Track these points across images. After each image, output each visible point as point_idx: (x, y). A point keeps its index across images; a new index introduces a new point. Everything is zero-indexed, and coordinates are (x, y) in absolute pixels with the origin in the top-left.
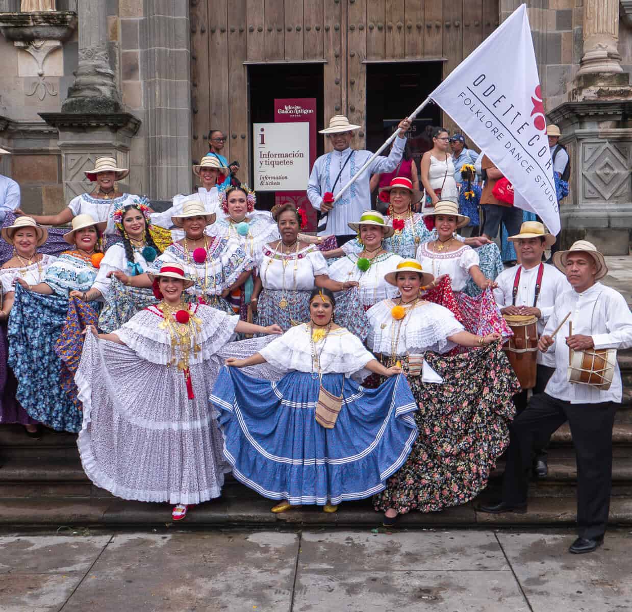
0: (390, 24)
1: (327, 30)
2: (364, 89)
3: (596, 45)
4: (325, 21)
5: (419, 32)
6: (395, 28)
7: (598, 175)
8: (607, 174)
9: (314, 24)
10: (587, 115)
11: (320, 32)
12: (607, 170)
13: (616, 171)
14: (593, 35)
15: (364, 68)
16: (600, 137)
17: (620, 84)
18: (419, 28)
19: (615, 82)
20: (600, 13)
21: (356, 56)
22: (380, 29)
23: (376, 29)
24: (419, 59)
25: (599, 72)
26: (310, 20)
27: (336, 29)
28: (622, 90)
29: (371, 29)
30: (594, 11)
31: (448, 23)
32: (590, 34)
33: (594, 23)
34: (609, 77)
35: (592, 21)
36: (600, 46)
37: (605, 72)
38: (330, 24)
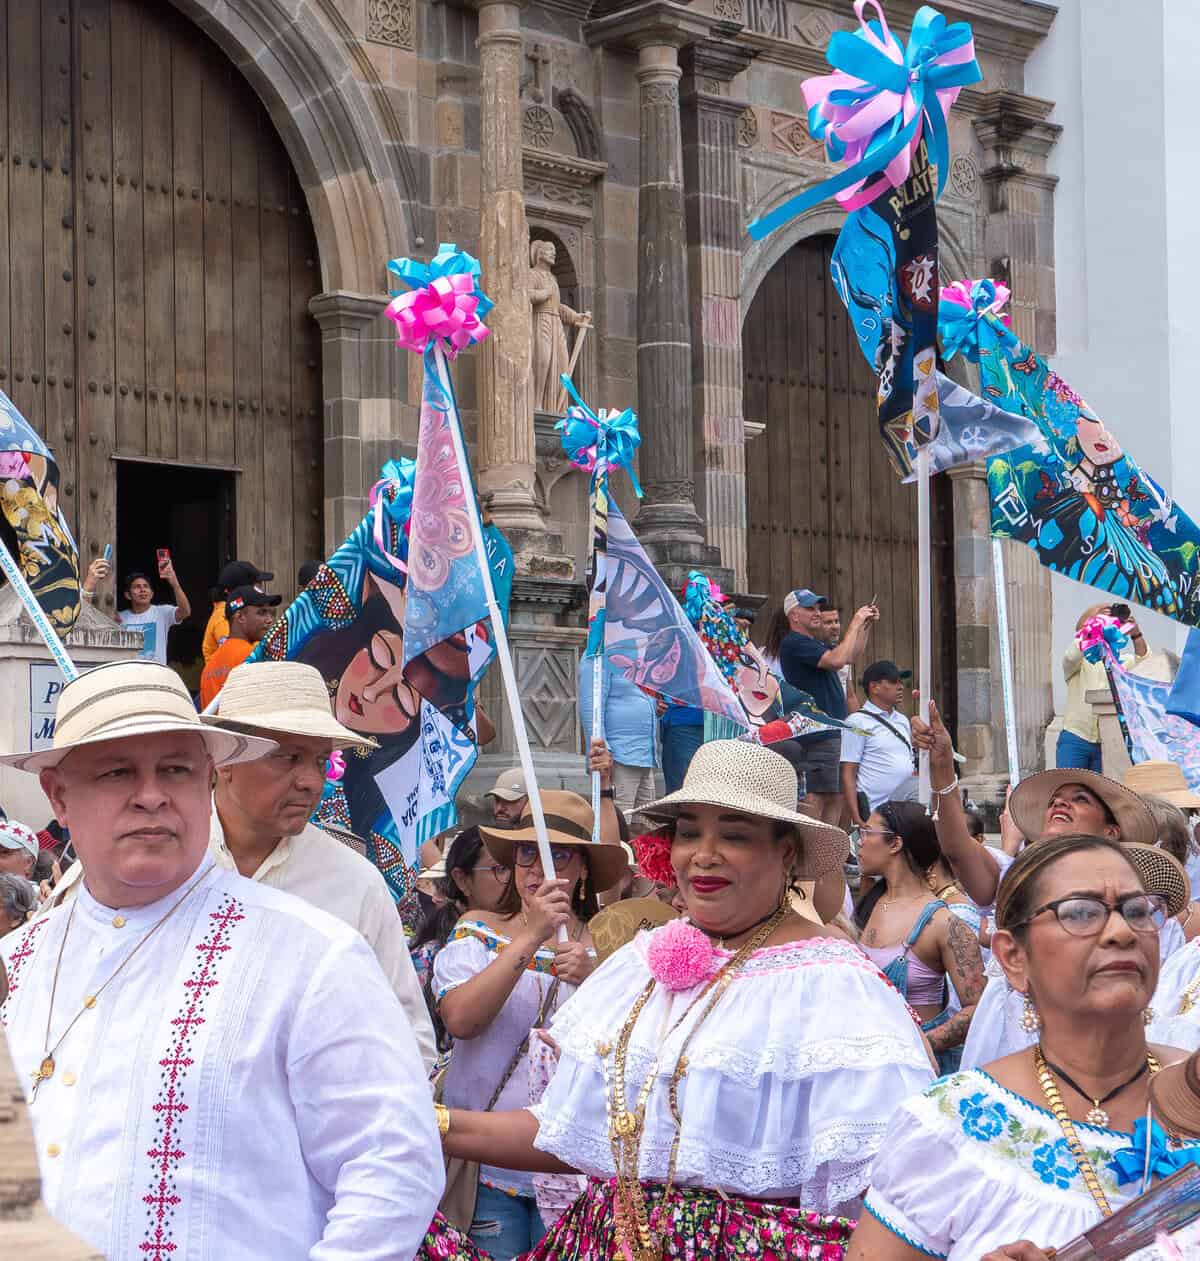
0: (151, 388)
1: (52, 384)
2: (114, 510)
3: (513, 482)
4: (47, 369)
5: (199, 410)
6: (161, 398)
7: (534, 704)
8: (544, 703)
9: (28, 370)
10: (527, 601)
11: (40, 385)
12: (545, 697)
13: (557, 699)
14: (508, 464)
15: (113, 468)
16: (538, 639)
17: (553, 552)
18: (197, 402)
19: (546, 548)
20: (520, 428)
21: (99, 443)
22: (137, 395)
23: (130, 397)
24: (199, 462)
25: (527, 529)
26: (22, 360)
27: (67, 386)
28: (559, 563)
29: (124, 394)
30: (509, 425)
31: (241, 402)
32: (502, 462)
33: (509, 446)
34: (540, 539)
35: (504, 440)
36: (521, 484)
37: (533, 530)
38: (57, 373)
